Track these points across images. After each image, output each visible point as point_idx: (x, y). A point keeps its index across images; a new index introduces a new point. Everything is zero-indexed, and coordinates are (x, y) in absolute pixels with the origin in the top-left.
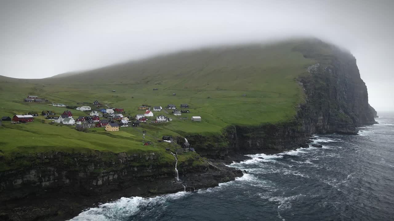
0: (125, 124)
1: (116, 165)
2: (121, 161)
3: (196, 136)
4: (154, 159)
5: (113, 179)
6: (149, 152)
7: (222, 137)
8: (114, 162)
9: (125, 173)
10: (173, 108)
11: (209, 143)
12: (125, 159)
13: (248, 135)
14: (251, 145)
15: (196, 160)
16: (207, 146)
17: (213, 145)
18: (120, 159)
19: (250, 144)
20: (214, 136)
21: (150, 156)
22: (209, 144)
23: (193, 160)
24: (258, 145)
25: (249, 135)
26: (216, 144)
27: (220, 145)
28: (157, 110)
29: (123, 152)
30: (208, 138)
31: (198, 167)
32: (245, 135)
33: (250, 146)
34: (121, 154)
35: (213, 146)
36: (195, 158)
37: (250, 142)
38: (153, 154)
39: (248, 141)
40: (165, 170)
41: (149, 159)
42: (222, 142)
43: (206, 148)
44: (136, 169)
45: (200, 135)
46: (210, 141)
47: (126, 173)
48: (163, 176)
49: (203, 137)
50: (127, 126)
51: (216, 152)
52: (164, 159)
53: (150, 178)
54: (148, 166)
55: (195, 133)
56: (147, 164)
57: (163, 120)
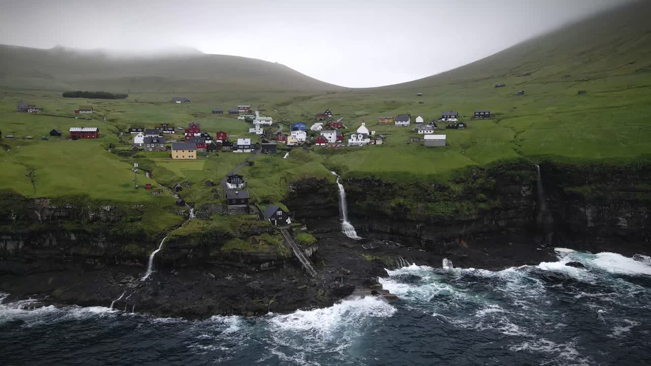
0: (244, 147)
1: (19, 223)
2: (39, 215)
3: (366, 180)
4: (108, 220)
5: (16, 251)
6: (99, 202)
7: (442, 188)
8: (14, 215)
9: (51, 241)
10: (450, 120)
11: (402, 200)
12: (47, 212)
13: (578, 190)
14: (594, 221)
15: (241, 238)
16: (393, 209)
17: (409, 207)
18: (35, 211)
19: (590, 218)
20: (417, 185)
21: (98, 210)
22: (400, 205)
23: (229, 237)
24: (623, 223)
25: (586, 190)
26: (420, 205)
27: (427, 208)
28: (400, 123)
29: (45, 198)
30: (402, 188)
31: (236, 256)
32: (570, 189)
33: (590, 224)
34: (38, 201)
35: (409, 210)
36: (238, 233)
37: (589, 213)
38: (108, 208)
39: (582, 209)
40: (133, 248)
41: (96, 219)
42: (439, 201)
43: (389, 212)
44: (73, 237)
45: (377, 178)
46: (405, 197)
47: (54, 243)
48: (128, 263)
49: (388, 185)
50: (249, 151)
51: (417, 226)
52: (139, 224)
53: (96, 261)
54: (96, 236)
55: (366, 174)
56: (89, 229)
57: (360, 141)
